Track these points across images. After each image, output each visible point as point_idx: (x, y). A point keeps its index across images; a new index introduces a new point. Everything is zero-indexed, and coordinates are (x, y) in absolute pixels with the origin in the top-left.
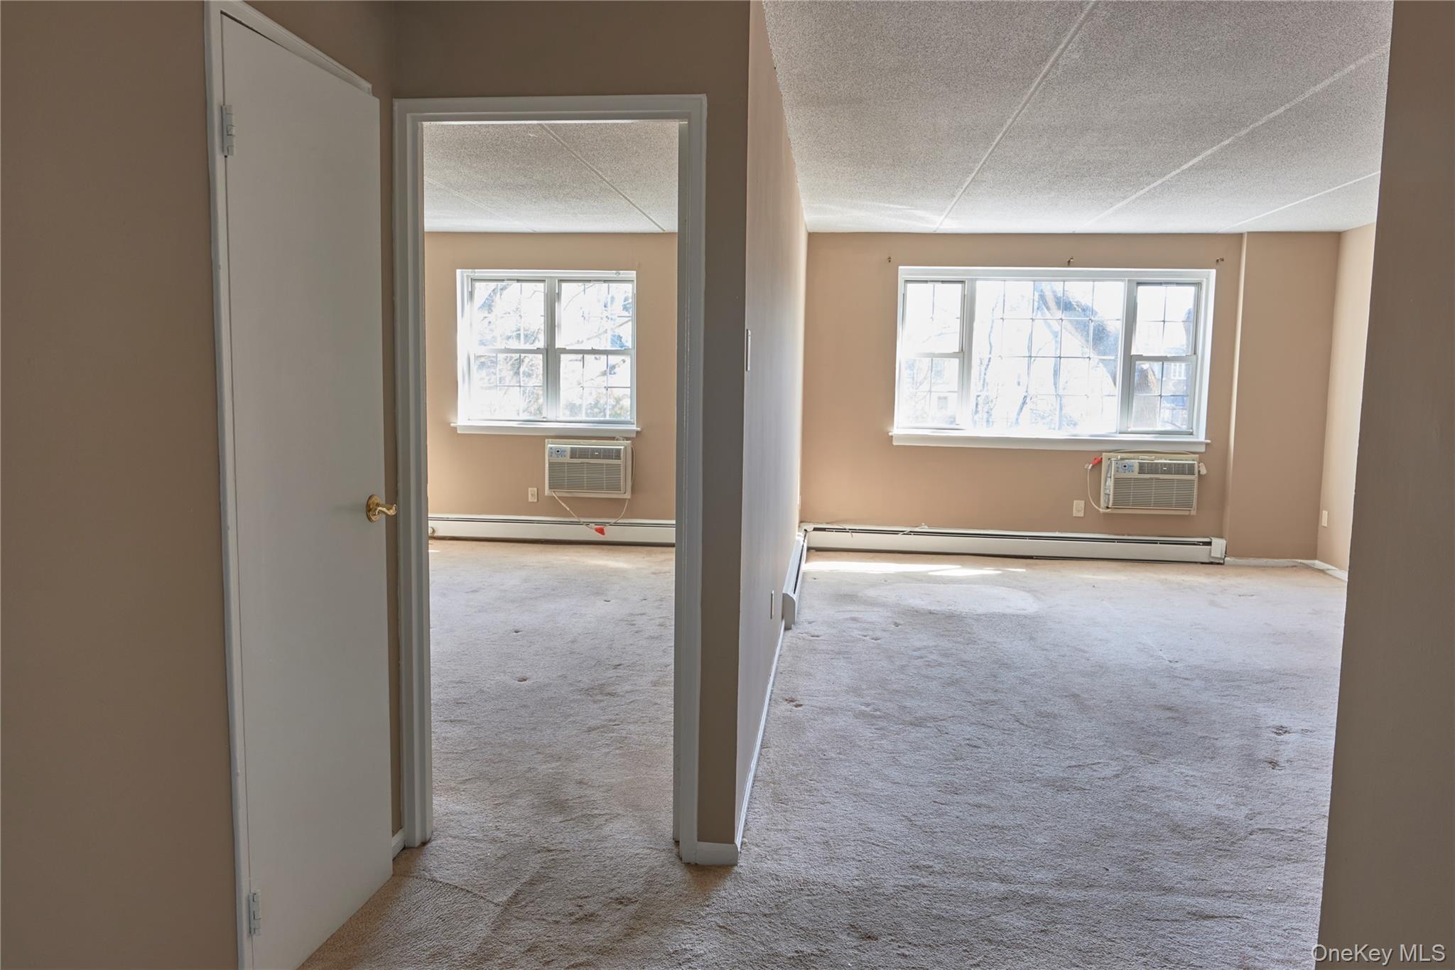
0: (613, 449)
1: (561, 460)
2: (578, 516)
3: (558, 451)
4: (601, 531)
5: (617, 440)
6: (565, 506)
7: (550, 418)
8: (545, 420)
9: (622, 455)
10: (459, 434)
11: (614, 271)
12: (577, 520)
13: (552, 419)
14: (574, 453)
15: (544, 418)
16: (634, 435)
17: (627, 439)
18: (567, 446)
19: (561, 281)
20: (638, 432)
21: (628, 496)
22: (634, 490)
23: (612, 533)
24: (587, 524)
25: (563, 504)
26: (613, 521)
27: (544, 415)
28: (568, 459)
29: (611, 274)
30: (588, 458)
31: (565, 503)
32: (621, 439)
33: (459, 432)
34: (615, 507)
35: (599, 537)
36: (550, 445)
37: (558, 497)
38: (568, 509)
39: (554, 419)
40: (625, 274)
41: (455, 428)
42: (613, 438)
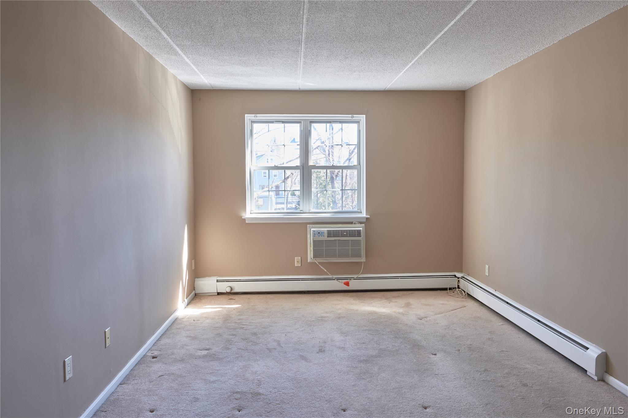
0: (355, 230)
1: (321, 238)
2: (331, 274)
3: (319, 233)
4: (347, 284)
5: (355, 224)
6: (323, 268)
7: (305, 211)
8: (302, 212)
9: (362, 234)
10: (247, 223)
11: (350, 115)
12: (331, 277)
13: (307, 212)
14: (330, 234)
15: (301, 211)
16: (365, 220)
17: (361, 223)
18: (325, 229)
19: (312, 122)
20: (367, 219)
21: (363, 260)
22: (367, 256)
23: (354, 285)
24: (338, 279)
25: (322, 267)
26: (355, 276)
27: (301, 209)
28: (325, 238)
29: (348, 117)
30: (339, 237)
31: (323, 267)
32: (357, 223)
33: (247, 222)
34: (354, 268)
35: (346, 288)
36: (313, 229)
37: (318, 262)
38: (326, 271)
39: (308, 211)
40: (357, 117)
41: (244, 220)
42: (351, 223)
